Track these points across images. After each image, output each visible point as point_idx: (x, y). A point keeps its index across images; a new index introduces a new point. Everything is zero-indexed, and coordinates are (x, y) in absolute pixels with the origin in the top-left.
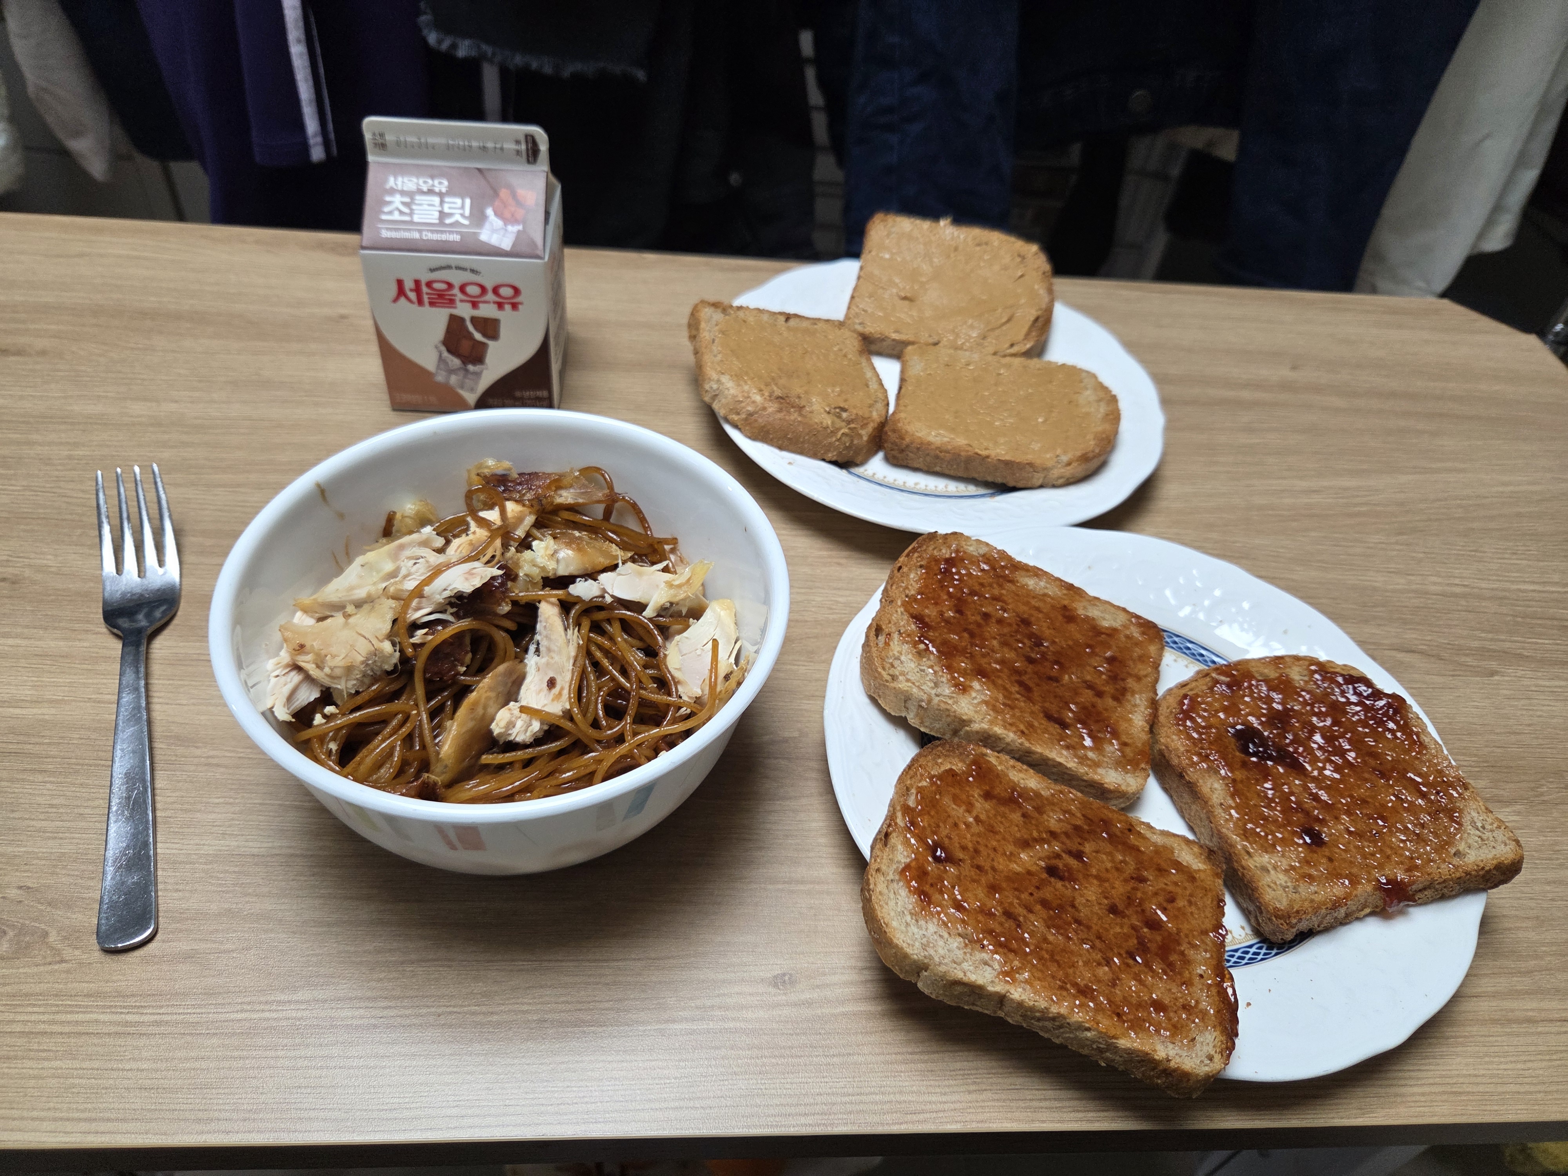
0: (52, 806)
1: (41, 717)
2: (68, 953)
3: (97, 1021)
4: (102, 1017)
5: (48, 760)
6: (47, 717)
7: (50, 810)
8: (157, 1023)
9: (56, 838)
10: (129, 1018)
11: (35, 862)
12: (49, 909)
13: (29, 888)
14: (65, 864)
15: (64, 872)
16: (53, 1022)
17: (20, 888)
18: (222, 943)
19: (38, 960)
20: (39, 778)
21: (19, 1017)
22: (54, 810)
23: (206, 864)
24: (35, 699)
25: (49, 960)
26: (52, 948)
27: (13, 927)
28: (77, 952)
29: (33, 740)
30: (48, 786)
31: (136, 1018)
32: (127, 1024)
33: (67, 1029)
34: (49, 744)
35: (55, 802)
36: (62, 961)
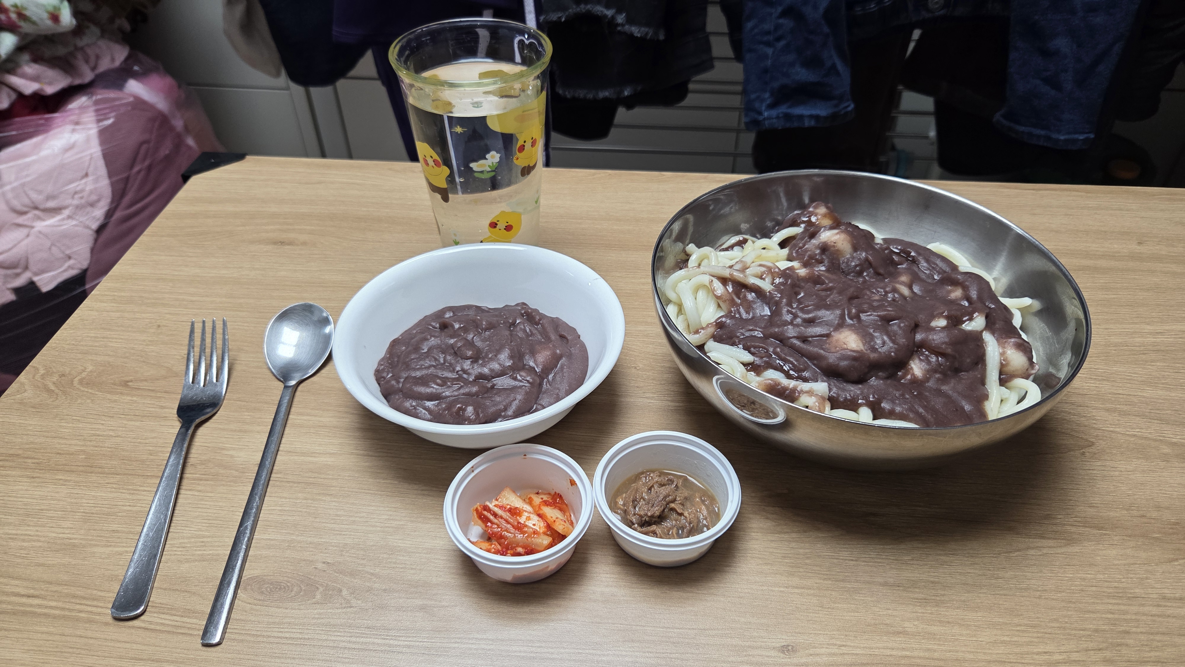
0: (337, 515)
1: (326, 463)
2: (354, 602)
3: (373, 643)
4: (376, 641)
5: (332, 488)
6: (329, 463)
7: (336, 518)
8: (409, 647)
9: (341, 534)
10: (391, 642)
11: (330, 548)
12: (341, 576)
13: (328, 563)
14: (348, 550)
15: (347, 554)
16: (350, 642)
17: (324, 563)
18: (440, 601)
19: (337, 605)
20: (328, 498)
21: (330, 638)
22: (338, 518)
23: (427, 553)
24: (322, 452)
25: (344, 606)
26: (345, 599)
27: (322, 585)
28: (359, 602)
29: (323, 476)
30: (334, 504)
31: (396, 643)
32: (390, 646)
33: (357, 646)
34: (332, 479)
35: (339, 513)
36: (351, 607)
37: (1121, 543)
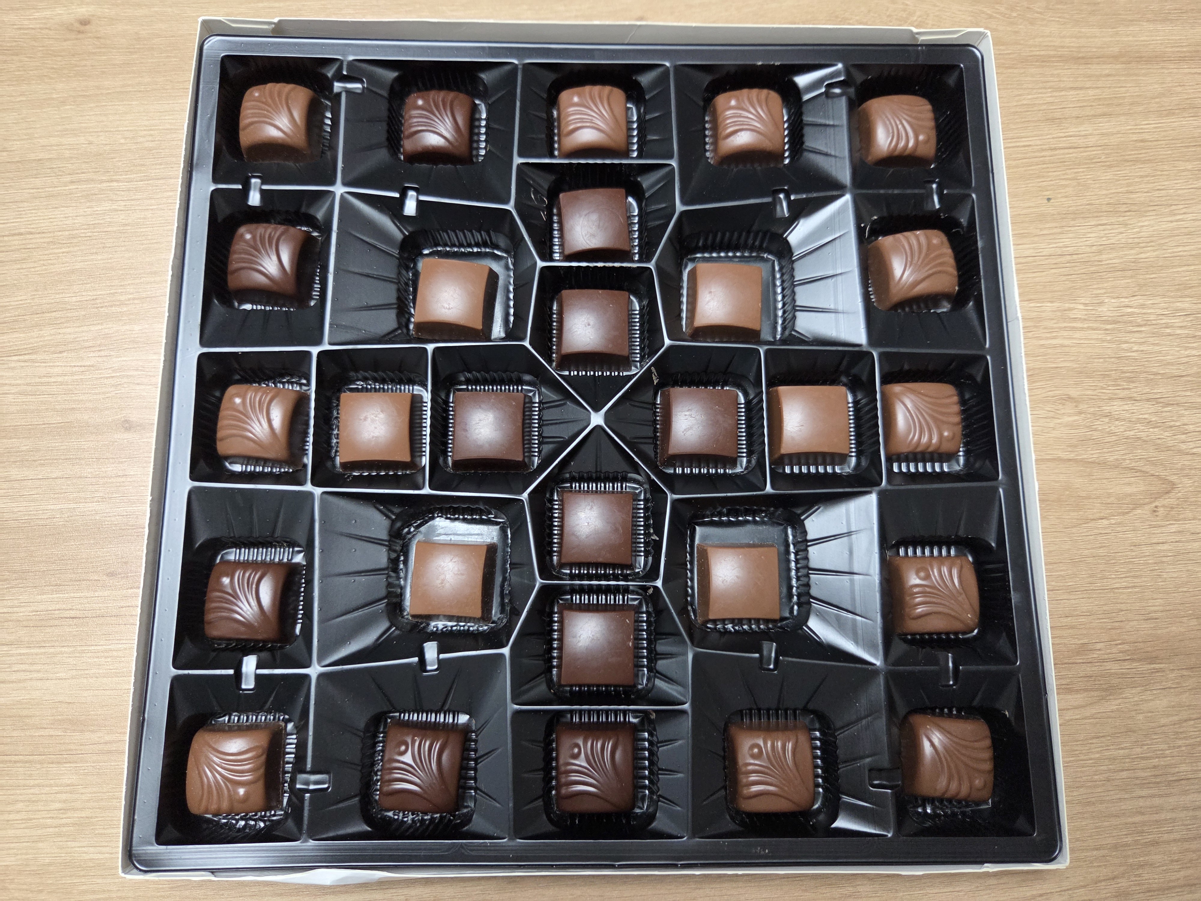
37: (1178, 683)
